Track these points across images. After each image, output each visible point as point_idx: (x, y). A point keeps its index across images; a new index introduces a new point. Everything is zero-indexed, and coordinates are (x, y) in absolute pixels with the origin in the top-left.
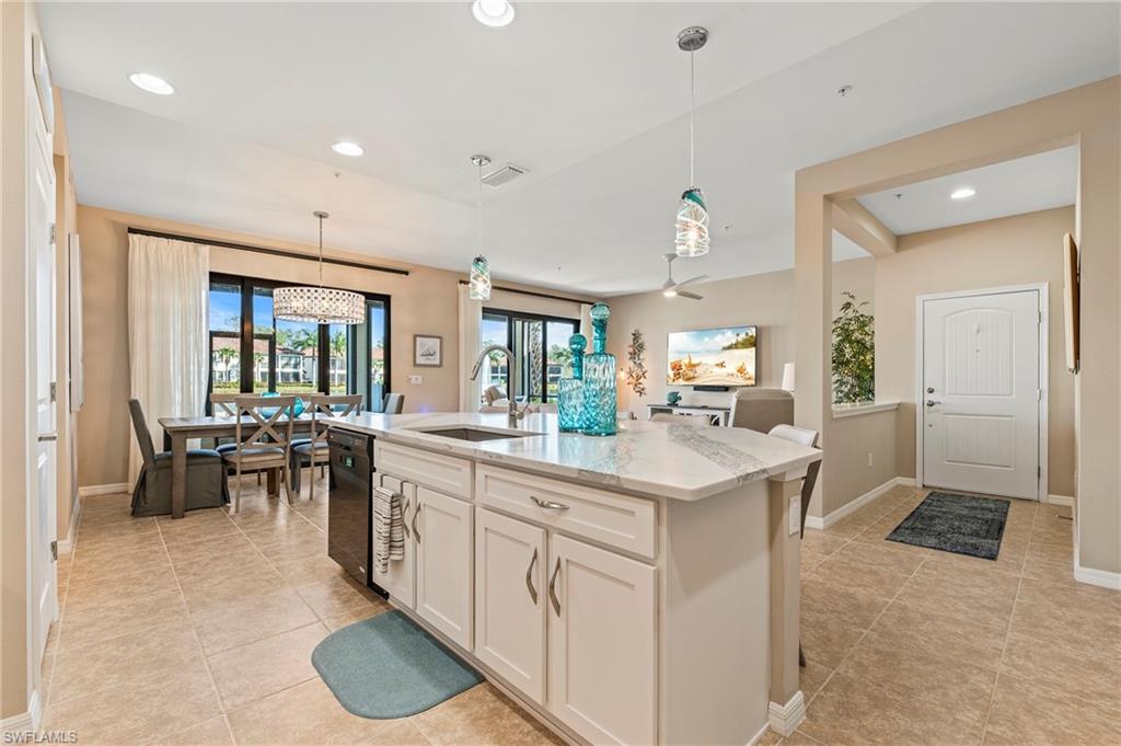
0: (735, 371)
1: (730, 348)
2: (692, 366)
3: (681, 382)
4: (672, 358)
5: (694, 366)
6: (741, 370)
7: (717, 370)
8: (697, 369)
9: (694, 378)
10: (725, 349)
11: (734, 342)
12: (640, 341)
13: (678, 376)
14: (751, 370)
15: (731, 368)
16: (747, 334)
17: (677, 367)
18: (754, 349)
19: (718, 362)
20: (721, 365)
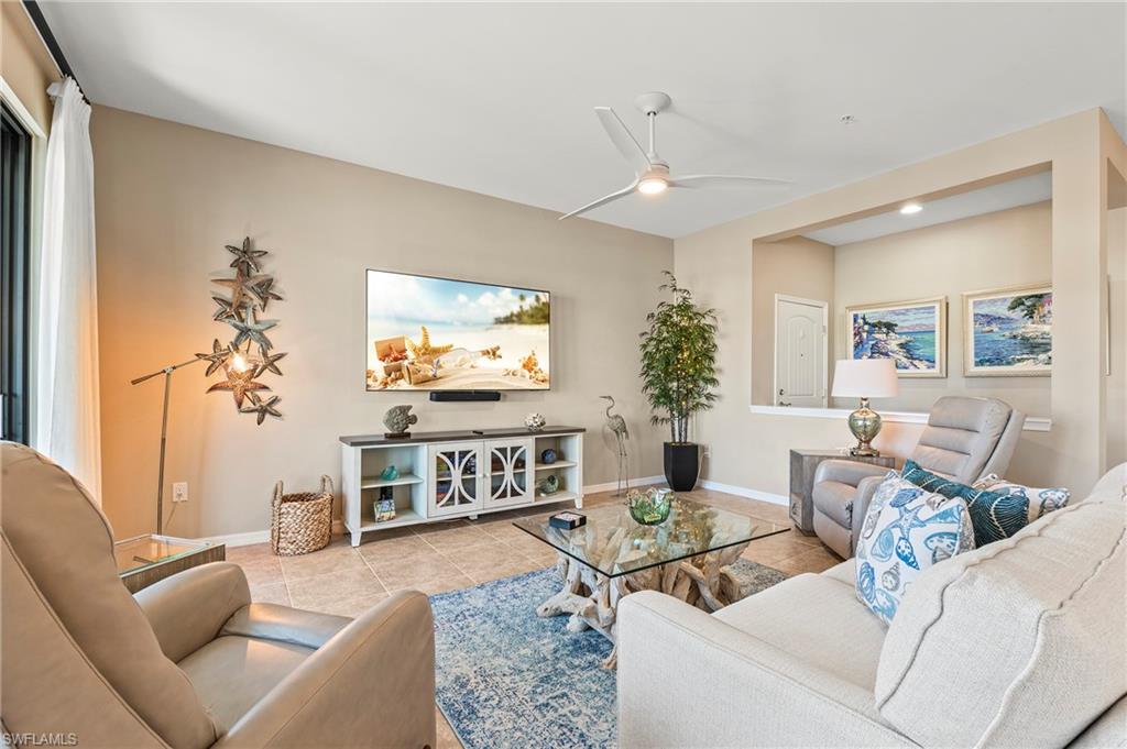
0: (518, 366)
1: (508, 320)
2: (430, 353)
3: (404, 384)
4: (380, 331)
5: (437, 352)
6: (529, 365)
7: (485, 362)
8: (443, 359)
9: (435, 378)
10: (501, 321)
11: (516, 310)
12: (259, 275)
13: (394, 372)
14: (544, 364)
15: (511, 360)
16: (538, 299)
17: (393, 354)
18: (546, 327)
19: (488, 347)
20: (493, 353)
